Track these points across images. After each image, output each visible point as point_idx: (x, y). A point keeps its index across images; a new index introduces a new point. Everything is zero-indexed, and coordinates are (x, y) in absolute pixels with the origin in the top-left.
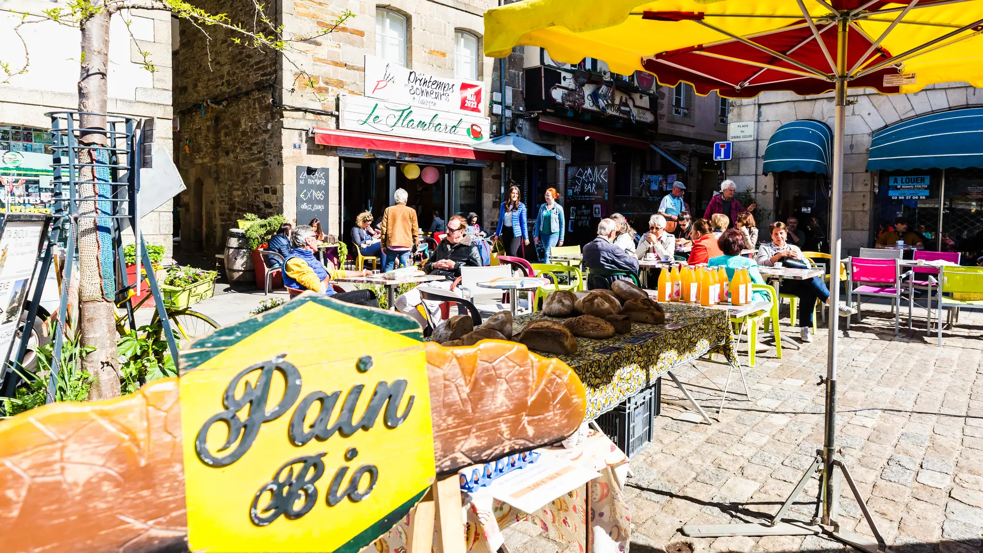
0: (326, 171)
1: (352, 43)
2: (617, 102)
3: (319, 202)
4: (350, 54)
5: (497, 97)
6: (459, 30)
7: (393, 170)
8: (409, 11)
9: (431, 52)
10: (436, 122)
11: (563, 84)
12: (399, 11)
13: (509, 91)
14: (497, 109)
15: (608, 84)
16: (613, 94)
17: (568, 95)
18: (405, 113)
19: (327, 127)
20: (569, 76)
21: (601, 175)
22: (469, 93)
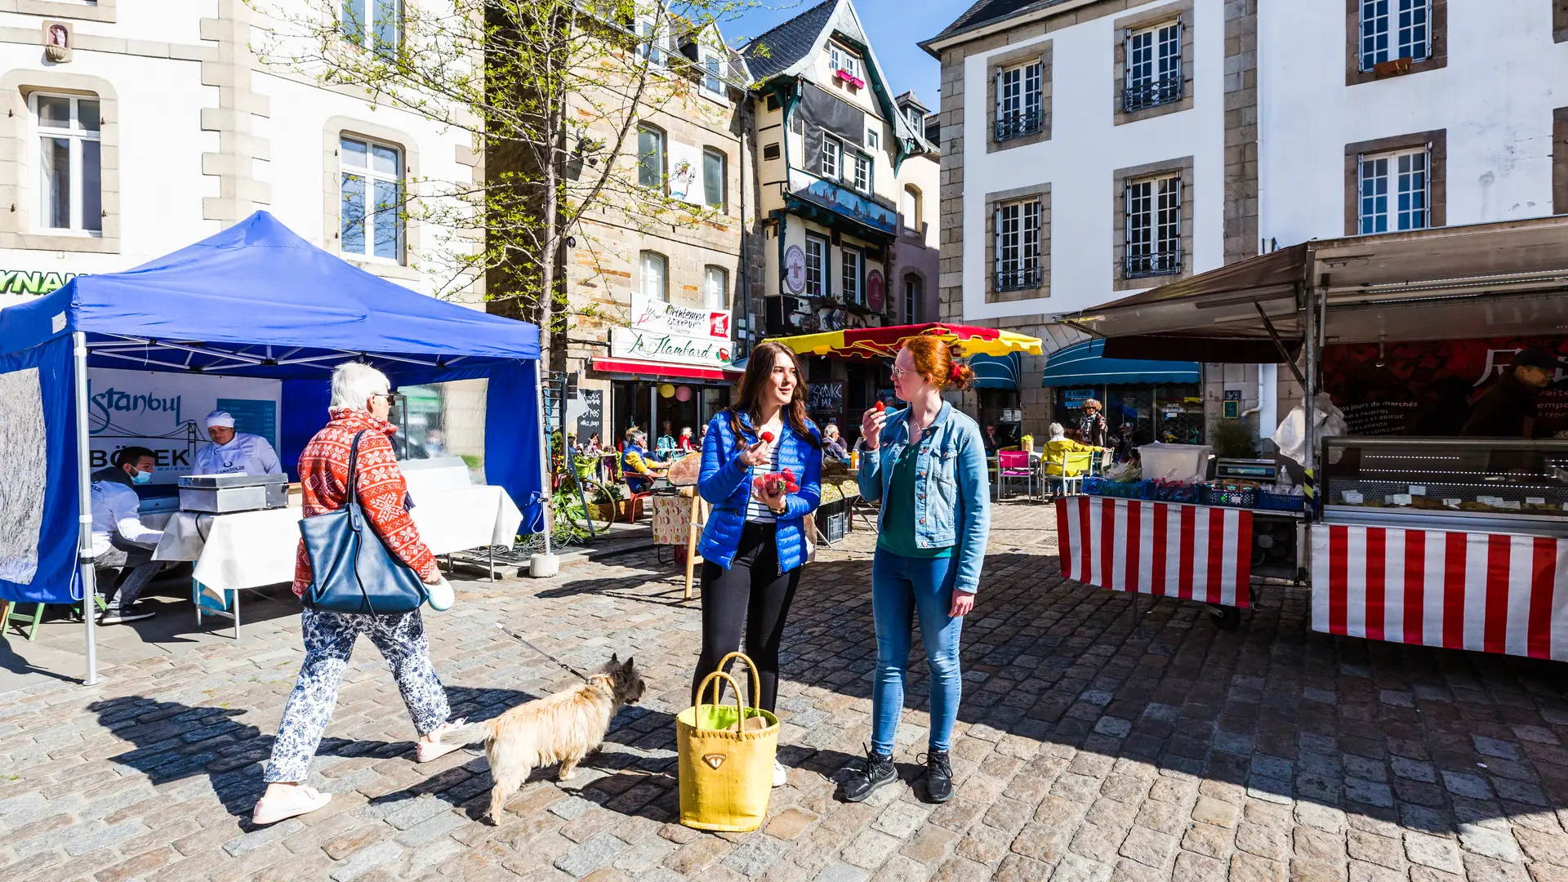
0: (600, 392)
1: (621, 284)
2: (850, 323)
3: (595, 419)
4: (620, 294)
5: (742, 323)
6: (707, 266)
7: (654, 390)
8: (667, 254)
9: (685, 287)
10: (690, 347)
11: (800, 309)
12: (658, 254)
13: (752, 318)
14: (742, 334)
15: (841, 308)
16: (846, 317)
17: (805, 320)
18: (665, 340)
19: (602, 356)
20: (805, 302)
21: (837, 391)
22: (719, 321)
